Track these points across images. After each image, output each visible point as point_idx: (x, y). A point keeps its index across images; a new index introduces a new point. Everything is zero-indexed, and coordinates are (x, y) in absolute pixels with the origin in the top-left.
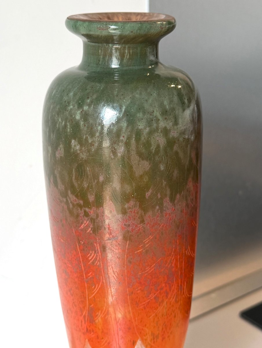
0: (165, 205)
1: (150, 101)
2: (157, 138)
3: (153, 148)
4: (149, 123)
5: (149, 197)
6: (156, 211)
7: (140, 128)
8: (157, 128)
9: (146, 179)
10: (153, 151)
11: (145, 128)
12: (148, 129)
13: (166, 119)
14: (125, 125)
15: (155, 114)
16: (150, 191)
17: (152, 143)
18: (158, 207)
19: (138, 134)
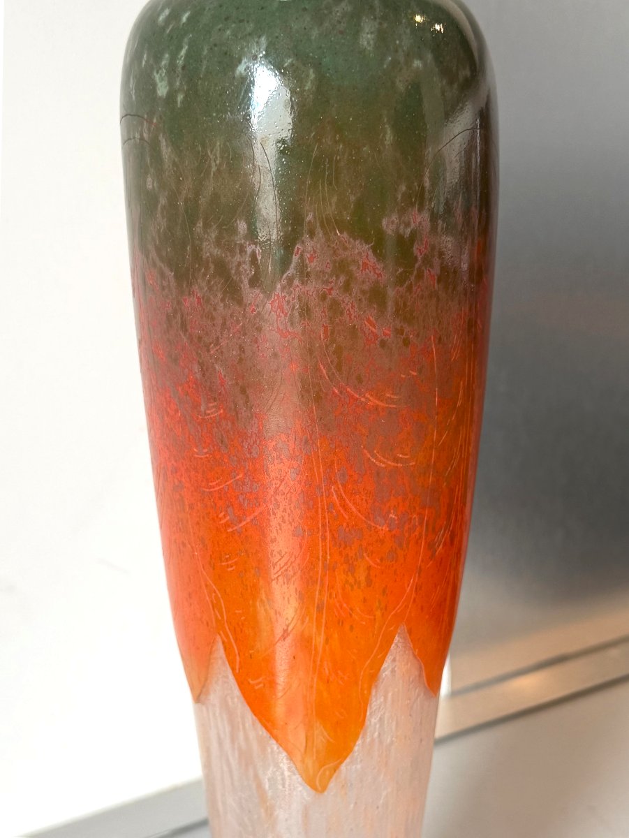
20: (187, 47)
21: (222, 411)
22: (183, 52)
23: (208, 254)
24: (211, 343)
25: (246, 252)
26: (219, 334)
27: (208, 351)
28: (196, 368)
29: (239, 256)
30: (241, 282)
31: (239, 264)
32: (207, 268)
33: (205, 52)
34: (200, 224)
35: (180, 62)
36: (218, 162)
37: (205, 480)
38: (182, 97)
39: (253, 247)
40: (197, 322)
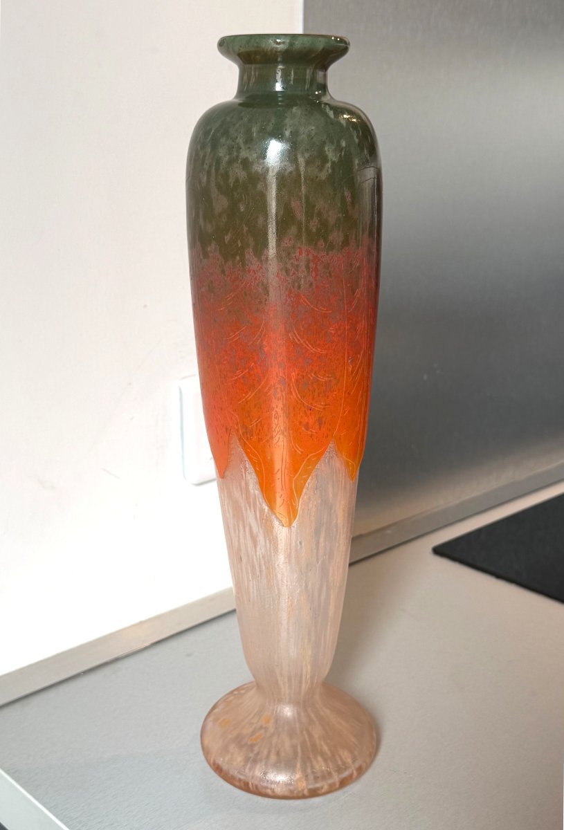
0: (246, 257)
1: (237, 126)
2: (237, 170)
3: (231, 181)
4: (230, 149)
5: (229, 242)
6: (236, 262)
7: (220, 155)
8: (237, 157)
9: (224, 219)
10: (232, 185)
11: (225, 156)
12: (227, 157)
13: (249, 148)
14: (209, 150)
15: (237, 141)
16: (229, 234)
17: (231, 175)
18: (238, 258)
19: (218, 162)
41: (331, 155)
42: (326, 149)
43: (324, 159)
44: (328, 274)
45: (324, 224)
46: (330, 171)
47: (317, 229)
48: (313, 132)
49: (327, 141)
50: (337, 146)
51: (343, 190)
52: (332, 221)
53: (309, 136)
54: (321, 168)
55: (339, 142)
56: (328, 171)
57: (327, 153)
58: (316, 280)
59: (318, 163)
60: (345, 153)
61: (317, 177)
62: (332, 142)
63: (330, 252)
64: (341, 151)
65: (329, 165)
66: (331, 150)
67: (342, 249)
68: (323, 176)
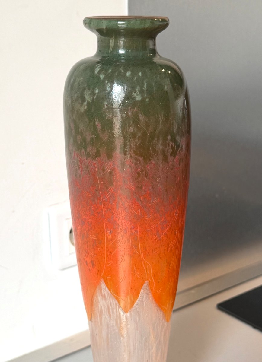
20: (146, 84)
21: (159, 200)
22: (145, 85)
23: (158, 149)
24: (157, 178)
25: (170, 145)
26: (160, 174)
27: (156, 181)
28: (151, 188)
29: (168, 147)
30: (168, 155)
31: (168, 149)
32: (158, 153)
33: (154, 85)
34: (156, 139)
35: (145, 89)
36: (162, 118)
37: (149, 226)
38: (148, 100)
39: (172, 143)
40: (152, 172)
41: (88, 98)
42: (85, 93)
43: (83, 100)
44: (88, 172)
45: (84, 140)
46: (86, 107)
47: (81, 142)
48: (81, 81)
49: (86, 88)
50: (92, 92)
51: (95, 121)
52: (88, 139)
53: (79, 83)
54: (82, 104)
55: (93, 89)
56: (85, 107)
57: (85, 95)
58: (82, 174)
59: (80, 101)
60: (96, 97)
61: (79, 110)
62: (89, 89)
63: (88, 158)
64: (94, 96)
65: (86, 103)
66: (87, 94)
67: (95, 158)
68: (83, 109)
